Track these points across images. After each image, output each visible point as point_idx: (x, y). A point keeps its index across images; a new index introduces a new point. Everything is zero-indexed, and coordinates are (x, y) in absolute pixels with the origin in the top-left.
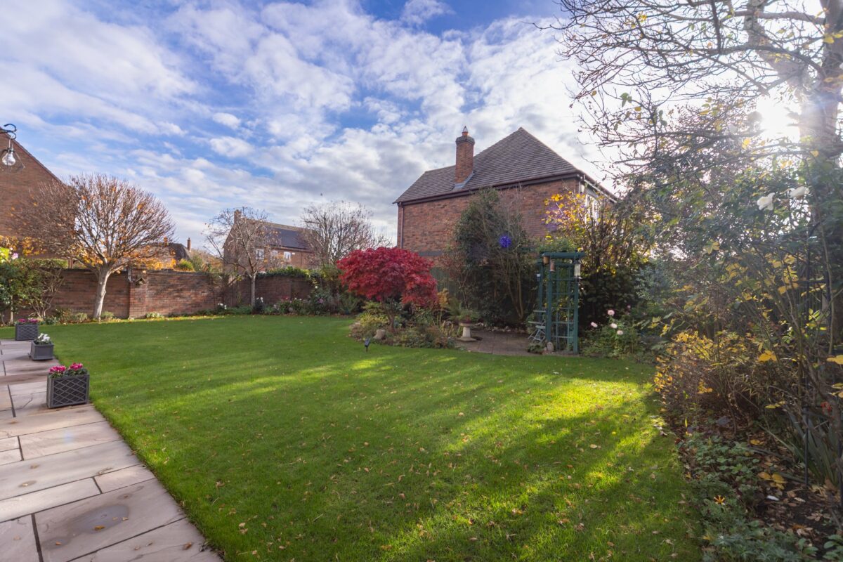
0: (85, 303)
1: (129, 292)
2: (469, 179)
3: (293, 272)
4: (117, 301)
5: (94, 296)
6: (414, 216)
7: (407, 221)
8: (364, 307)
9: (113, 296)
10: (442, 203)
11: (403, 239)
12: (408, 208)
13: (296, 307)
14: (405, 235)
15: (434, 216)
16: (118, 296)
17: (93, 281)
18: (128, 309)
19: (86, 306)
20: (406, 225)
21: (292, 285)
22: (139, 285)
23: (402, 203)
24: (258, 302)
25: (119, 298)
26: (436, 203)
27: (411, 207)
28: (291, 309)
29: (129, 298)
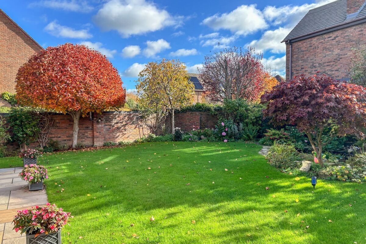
0: (67, 137)
1: (93, 128)
2: (362, 8)
3: (200, 107)
4: (86, 134)
5: (72, 131)
6: (302, 51)
7: (295, 57)
8: (266, 134)
9: (84, 131)
10: (333, 35)
11: (292, 73)
12: (295, 45)
13: (206, 135)
14: (293, 69)
15: (325, 48)
16: (86, 131)
17: (71, 121)
18: (93, 140)
19: (68, 138)
20: (294, 59)
21: (200, 118)
22: (99, 122)
23: (290, 41)
24: (177, 132)
25: (87, 132)
26: (326, 36)
27: (300, 43)
28: (202, 137)
29: (93, 132)
